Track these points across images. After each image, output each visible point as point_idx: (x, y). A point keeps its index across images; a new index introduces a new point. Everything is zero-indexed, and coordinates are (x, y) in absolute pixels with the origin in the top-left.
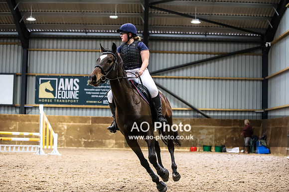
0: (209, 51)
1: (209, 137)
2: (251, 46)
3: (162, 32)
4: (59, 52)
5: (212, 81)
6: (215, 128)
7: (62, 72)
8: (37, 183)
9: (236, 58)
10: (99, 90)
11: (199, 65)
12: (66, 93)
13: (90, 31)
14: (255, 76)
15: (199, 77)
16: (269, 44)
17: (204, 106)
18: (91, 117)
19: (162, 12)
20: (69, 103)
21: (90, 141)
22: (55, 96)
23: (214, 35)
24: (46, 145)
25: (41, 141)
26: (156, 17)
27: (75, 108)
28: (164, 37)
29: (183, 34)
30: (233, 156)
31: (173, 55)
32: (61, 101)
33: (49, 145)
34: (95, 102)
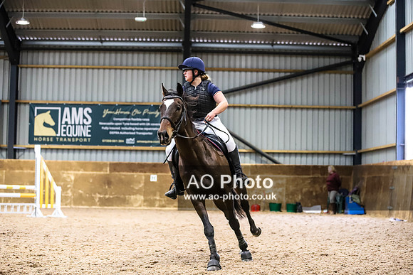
0: (277, 68)
1: (278, 191)
2: (338, 61)
3: (209, 41)
4: (62, 70)
5: (282, 111)
6: (287, 178)
7: (67, 98)
8: (32, 257)
9: (316, 77)
10: (121, 124)
11: (263, 88)
12: (72, 129)
13: (107, 39)
14: (344, 103)
15: (263, 106)
16: (362, 58)
17: (270, 147)
18: (108, 163)
19: (210, 12)
20: (78, 143)
21: (107, 196)
22: (57, 133)
23: (285, 44)
24: (44, 203)
25: (38, 197)
26: (202, 20)
27: (86, 150)
28: (213, 48)
29: (240, 43)
30: (313, 217)
31: (226, 73)
32: (65, 140)
33: (49, 203)
34: (114, 141)
